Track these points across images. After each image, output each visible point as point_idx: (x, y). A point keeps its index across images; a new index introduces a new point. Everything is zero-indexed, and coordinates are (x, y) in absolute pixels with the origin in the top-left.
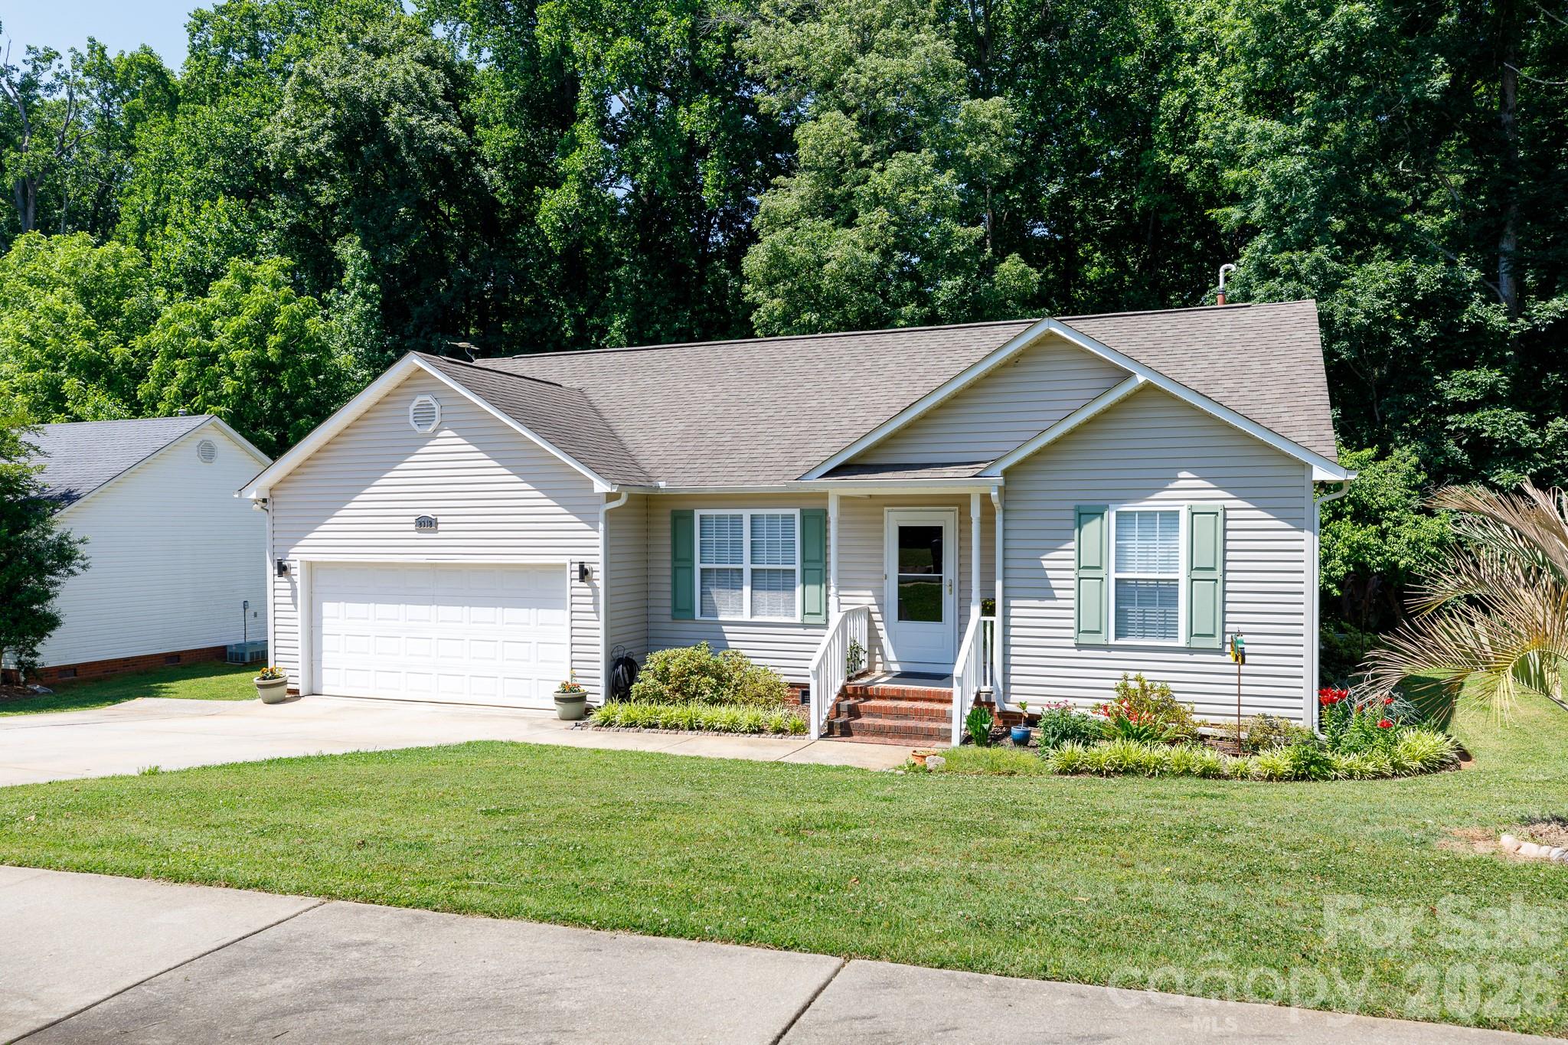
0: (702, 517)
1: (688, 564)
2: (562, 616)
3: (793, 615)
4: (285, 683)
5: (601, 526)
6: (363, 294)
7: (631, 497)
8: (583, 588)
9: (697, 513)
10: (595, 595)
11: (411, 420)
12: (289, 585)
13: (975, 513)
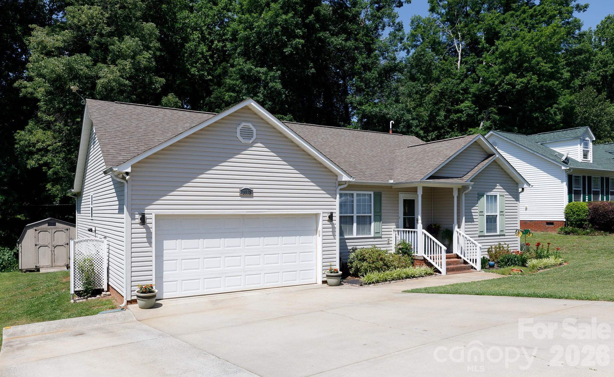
3: (370, 234)
5: (337, 196)
8: (327, 225)
10: (334, 228)
11: (238, 135)
12: (144, 230)
13: (455, 194)
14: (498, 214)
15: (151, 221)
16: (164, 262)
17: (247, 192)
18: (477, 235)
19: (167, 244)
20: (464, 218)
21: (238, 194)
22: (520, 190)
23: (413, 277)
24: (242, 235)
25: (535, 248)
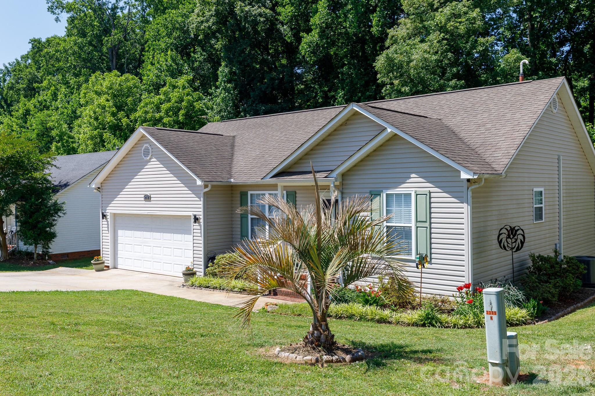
0: (251, 195)
1: (246, 216)
2: (190, 237)
4: (104, 263)
5: (202, 199)
6: (225, 89)
7: (213, 186)
8: (196, 226)
9: (250, 193)
10: (201, 229)
11: (142, 154)
12: (107, 223)
14: (413, 225)
15: (109, 217)
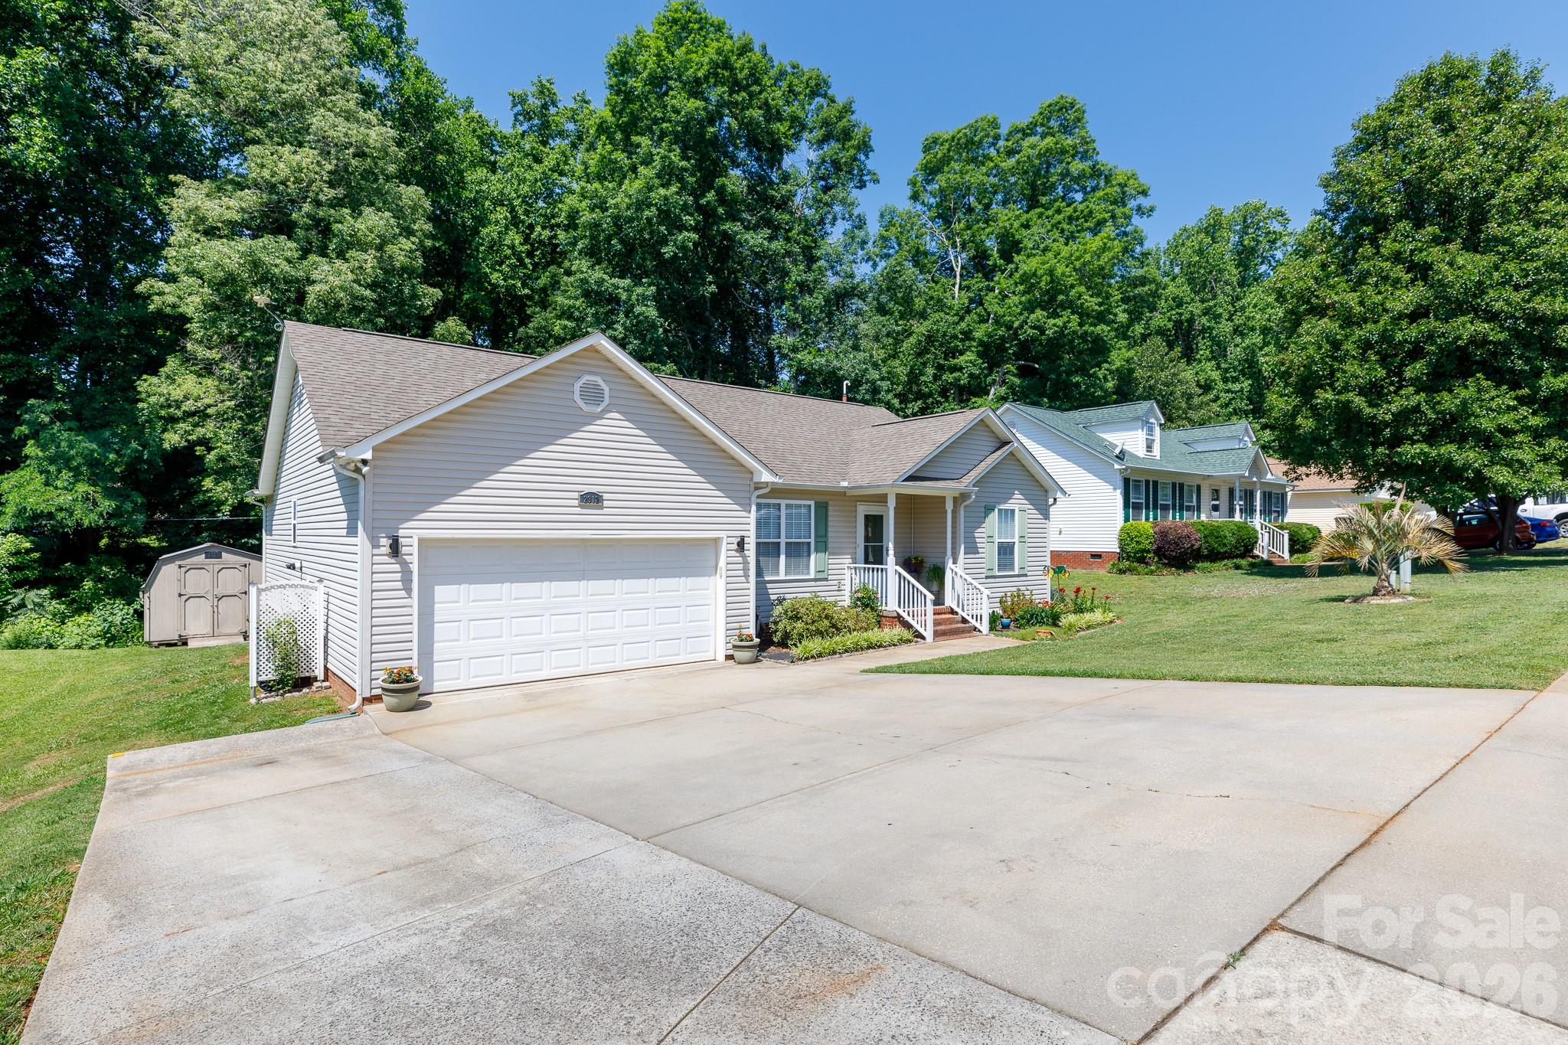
3: (808, 573)
5: (752, 508)
10: (746, 563)
11: (577, 397)
12: (397, 567)
13: (949, 506)
14: (1016, 540)
15: (411, 550)
16: (436, 625)
17: (591, 500)
18: (983, 576)
19: (441, 592)
20: (963, 547)
21: (576, 503)
22: (1051, 501)
23: (880, 647)
24: (583, 575)
25: (1073, 596)
